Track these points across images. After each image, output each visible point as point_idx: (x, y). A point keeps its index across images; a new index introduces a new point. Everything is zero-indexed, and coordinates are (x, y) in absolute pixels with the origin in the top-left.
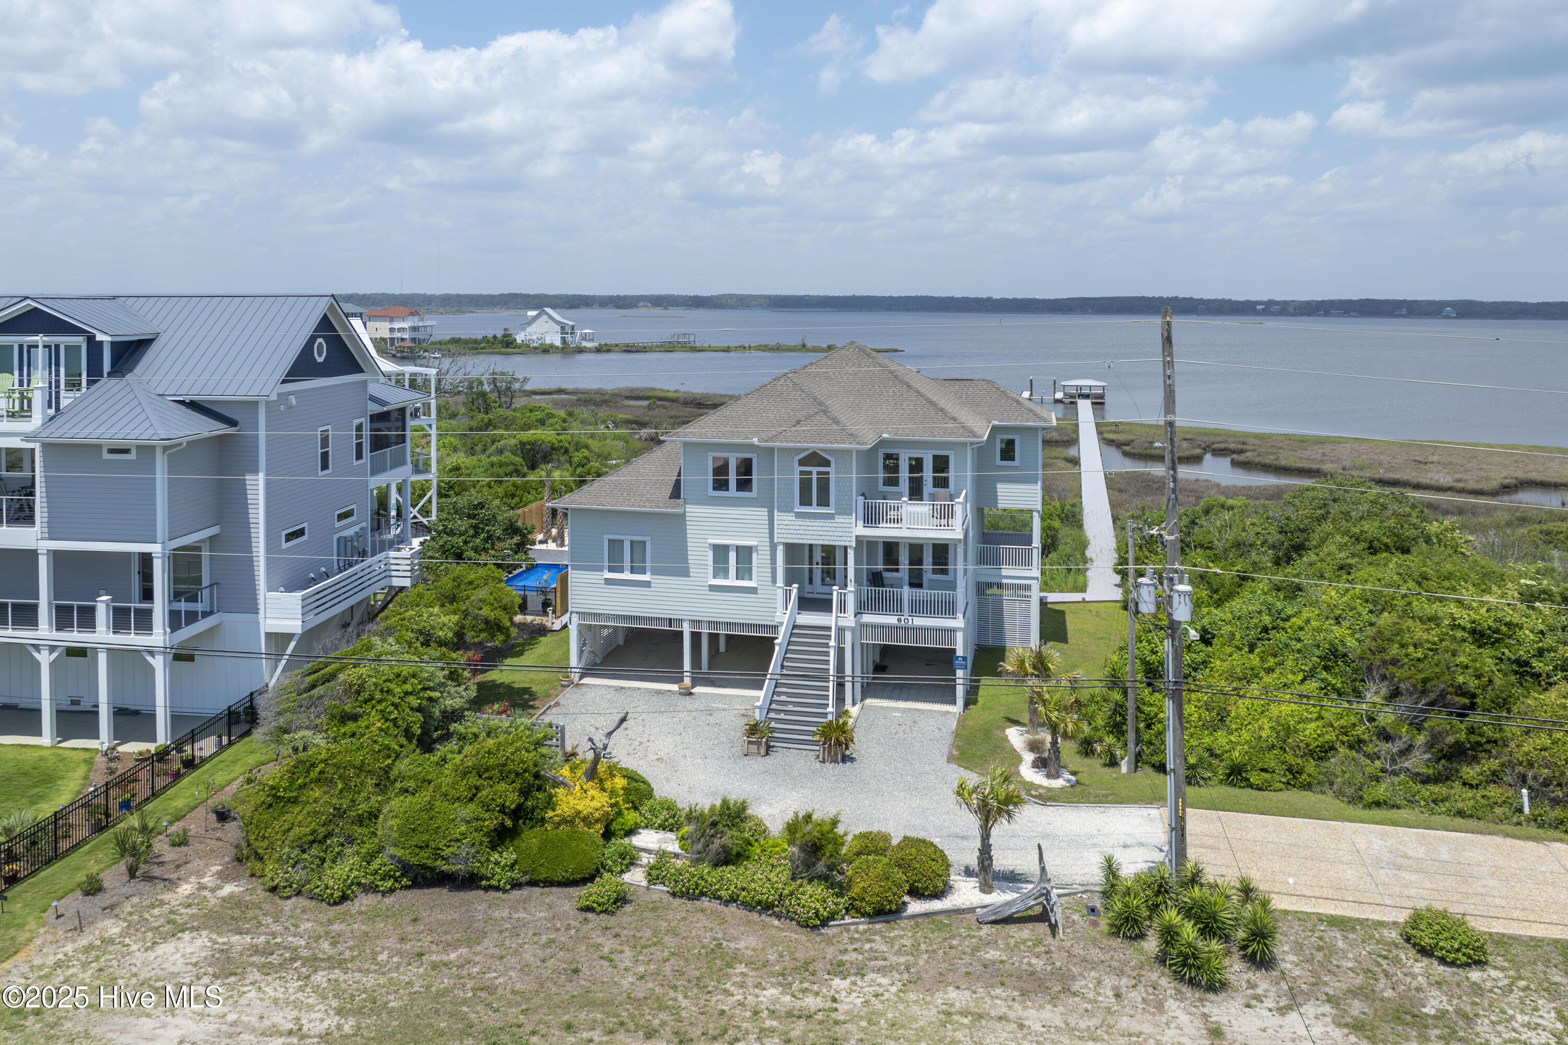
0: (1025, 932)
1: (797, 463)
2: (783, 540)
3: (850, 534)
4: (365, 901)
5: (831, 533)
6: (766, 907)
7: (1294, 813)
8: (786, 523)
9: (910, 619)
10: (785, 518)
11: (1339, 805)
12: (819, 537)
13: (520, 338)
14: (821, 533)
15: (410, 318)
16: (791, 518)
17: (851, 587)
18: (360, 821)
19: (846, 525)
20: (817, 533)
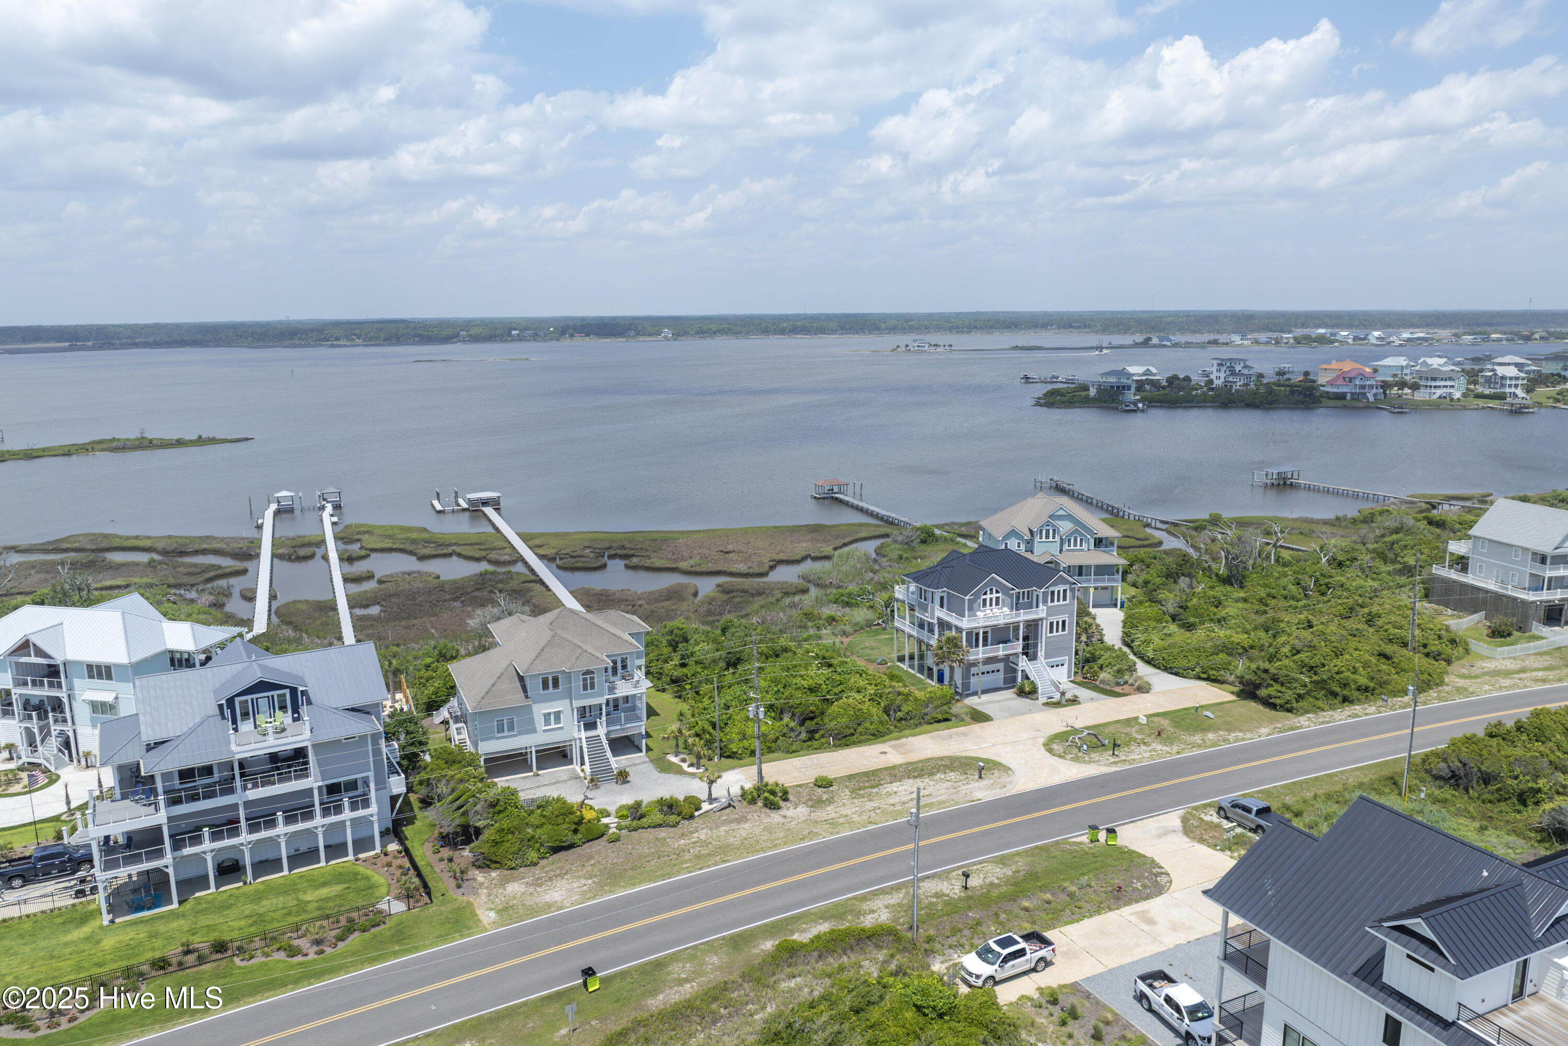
0: (727, 811)
1: (581, 675)
2: (576, 706)
3: (602, 700)
4: (543, 862)
5: (595, 701)
6: (660, 826)
7: (774, 761)
9: (625, 726)
10: (577, 698)
11: (783, 755)
12: (590, 703)
16: (580, 697)
17: (604, 718)
18: (529, 840)
19: (601, 696)
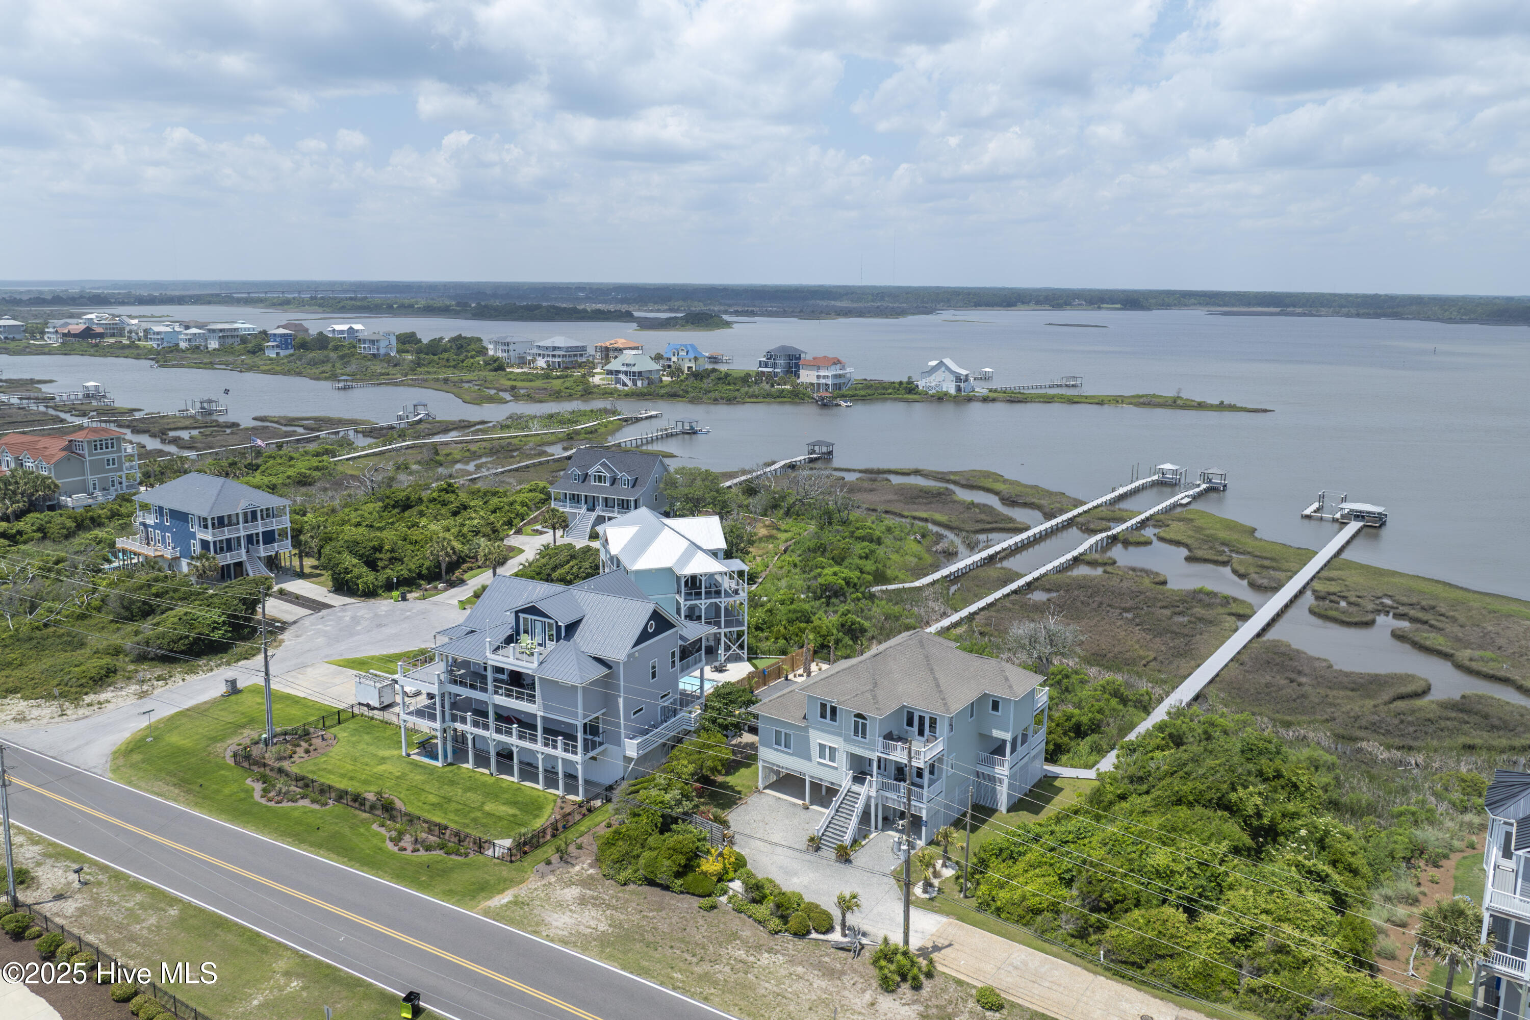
0: (849, 955)
1: (853, 716)
3: (874, 755)
4: (631, 887)
5: (866, 753)
8: (847, 742)
13: (922, 384)
15: (833, 367)
16: (850, 741)
17: (875, 777)
19: (873, 750)
20: (860, 751)
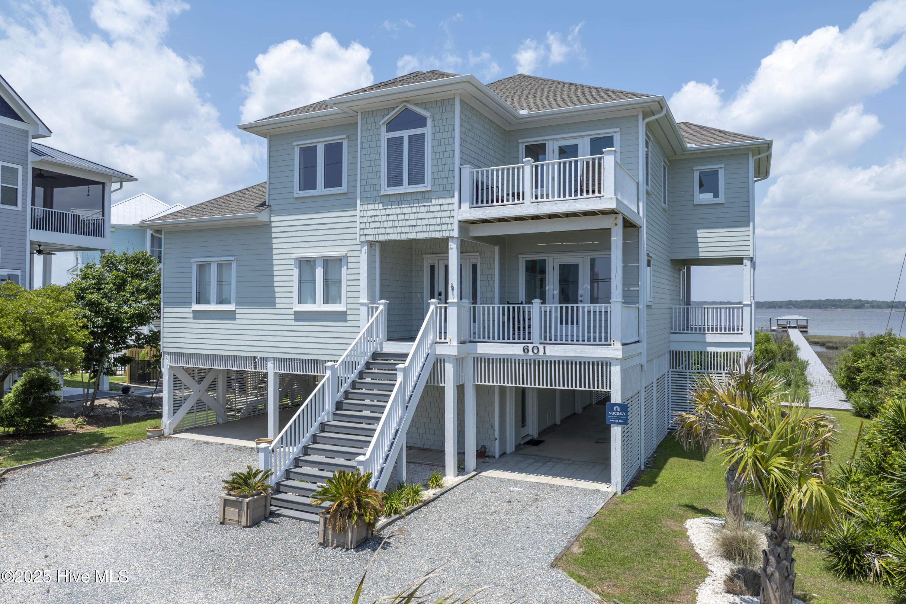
1: (384, 128)
2: (368, 238)
3: (451, 221)
5: (426, 222)
8: (371, 213)
9: (541, 347)
10: (370, 207)
12: (411, 229)
14: (414, 223)
16: (376, 206)
17: (453, 298)
19: (446, 208)
20: (408, 223)
